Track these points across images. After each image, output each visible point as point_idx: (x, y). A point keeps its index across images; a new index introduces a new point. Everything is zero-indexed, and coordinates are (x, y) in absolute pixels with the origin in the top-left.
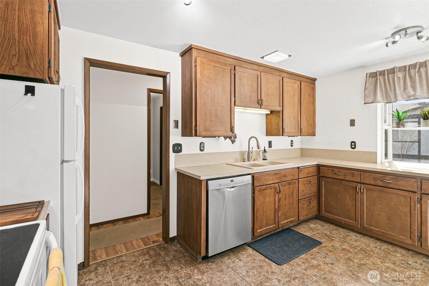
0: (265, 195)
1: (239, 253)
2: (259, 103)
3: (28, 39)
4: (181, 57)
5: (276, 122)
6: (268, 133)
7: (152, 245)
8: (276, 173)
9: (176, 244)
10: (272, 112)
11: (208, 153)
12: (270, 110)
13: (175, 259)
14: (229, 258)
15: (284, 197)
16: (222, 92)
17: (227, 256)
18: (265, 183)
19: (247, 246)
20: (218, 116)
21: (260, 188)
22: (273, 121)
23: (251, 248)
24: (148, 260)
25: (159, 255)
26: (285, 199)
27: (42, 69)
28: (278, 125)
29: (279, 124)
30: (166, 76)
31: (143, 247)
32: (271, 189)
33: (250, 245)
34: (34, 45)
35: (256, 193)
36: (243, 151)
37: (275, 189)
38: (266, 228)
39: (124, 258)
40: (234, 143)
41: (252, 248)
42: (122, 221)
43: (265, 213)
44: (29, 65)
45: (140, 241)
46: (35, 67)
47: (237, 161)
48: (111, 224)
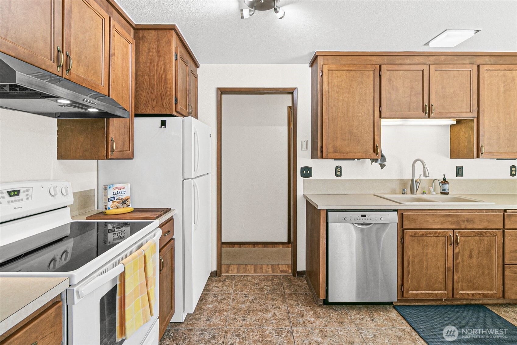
0: (425, 243)
1: (375, 312)
2: (425, 111)
3: (162, 85)
4: (310, 68)
5: (467, 136)
6: (454, 154)
7: (279, 273)
8: (448, 214)
9: (303, 280)
10: (459, 122)
11: (348, 180)
12: (456, 119)
13: (294, 294)
14: (359, 314)
15: (467, 254)
16: (360, 103)
17: (357, 310)
18: (425, 226)
19: (392, 308)
20: (353, 133)
21: (414, 232)
22: (461, 134)
23: (397, 312)
24: (269, 286)
25: (281, 285)
26: (471, 257)
27: (170, 106)
28: (470, 142)
29: (472, 140)
30: (293, 92)
31: (270, 273)
32: (438, 236)
33: (397, 307)
34: (166, 89)
35: (407, 238)
36: (404, 180)
37: (447, 238)
38: (427, 292)
39: (249, 278)
40: (383, 168)
41: (399, 312)
42: (262, 244)
43: (424, 269)
44: (163, 105)
45: (270, 267)
46: (166, 106)
47: (394, 192)
48: (252, 245)
